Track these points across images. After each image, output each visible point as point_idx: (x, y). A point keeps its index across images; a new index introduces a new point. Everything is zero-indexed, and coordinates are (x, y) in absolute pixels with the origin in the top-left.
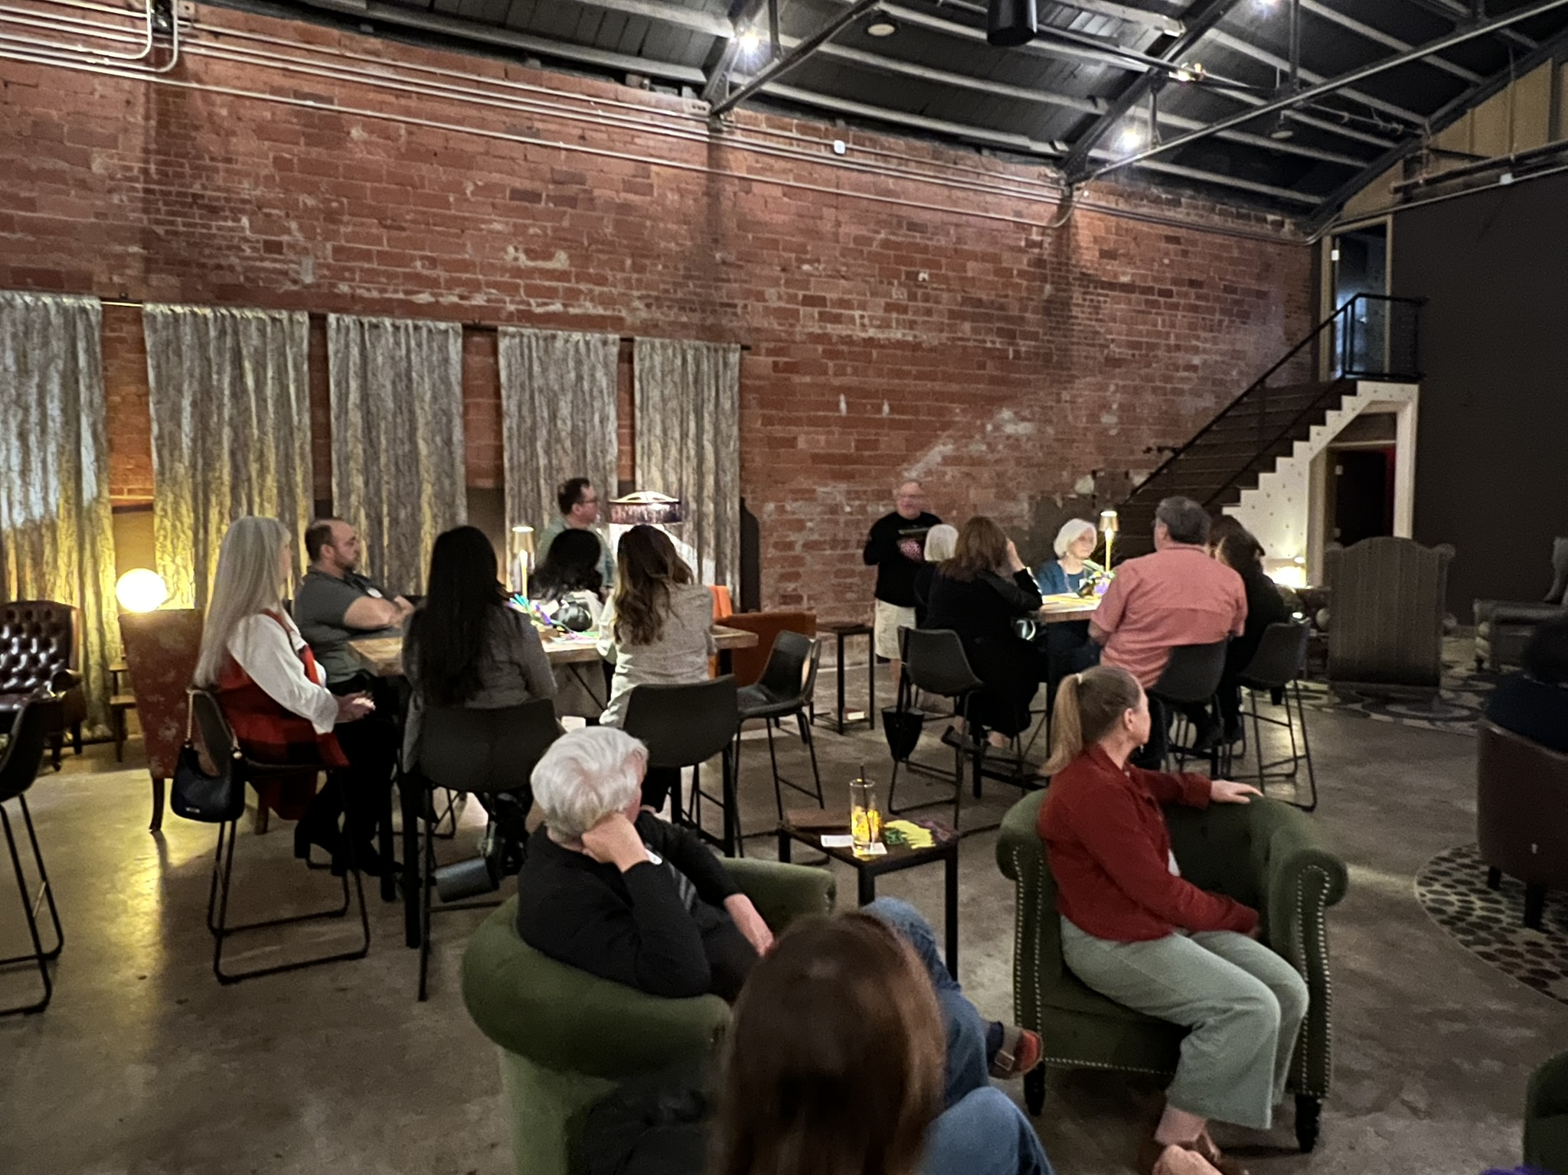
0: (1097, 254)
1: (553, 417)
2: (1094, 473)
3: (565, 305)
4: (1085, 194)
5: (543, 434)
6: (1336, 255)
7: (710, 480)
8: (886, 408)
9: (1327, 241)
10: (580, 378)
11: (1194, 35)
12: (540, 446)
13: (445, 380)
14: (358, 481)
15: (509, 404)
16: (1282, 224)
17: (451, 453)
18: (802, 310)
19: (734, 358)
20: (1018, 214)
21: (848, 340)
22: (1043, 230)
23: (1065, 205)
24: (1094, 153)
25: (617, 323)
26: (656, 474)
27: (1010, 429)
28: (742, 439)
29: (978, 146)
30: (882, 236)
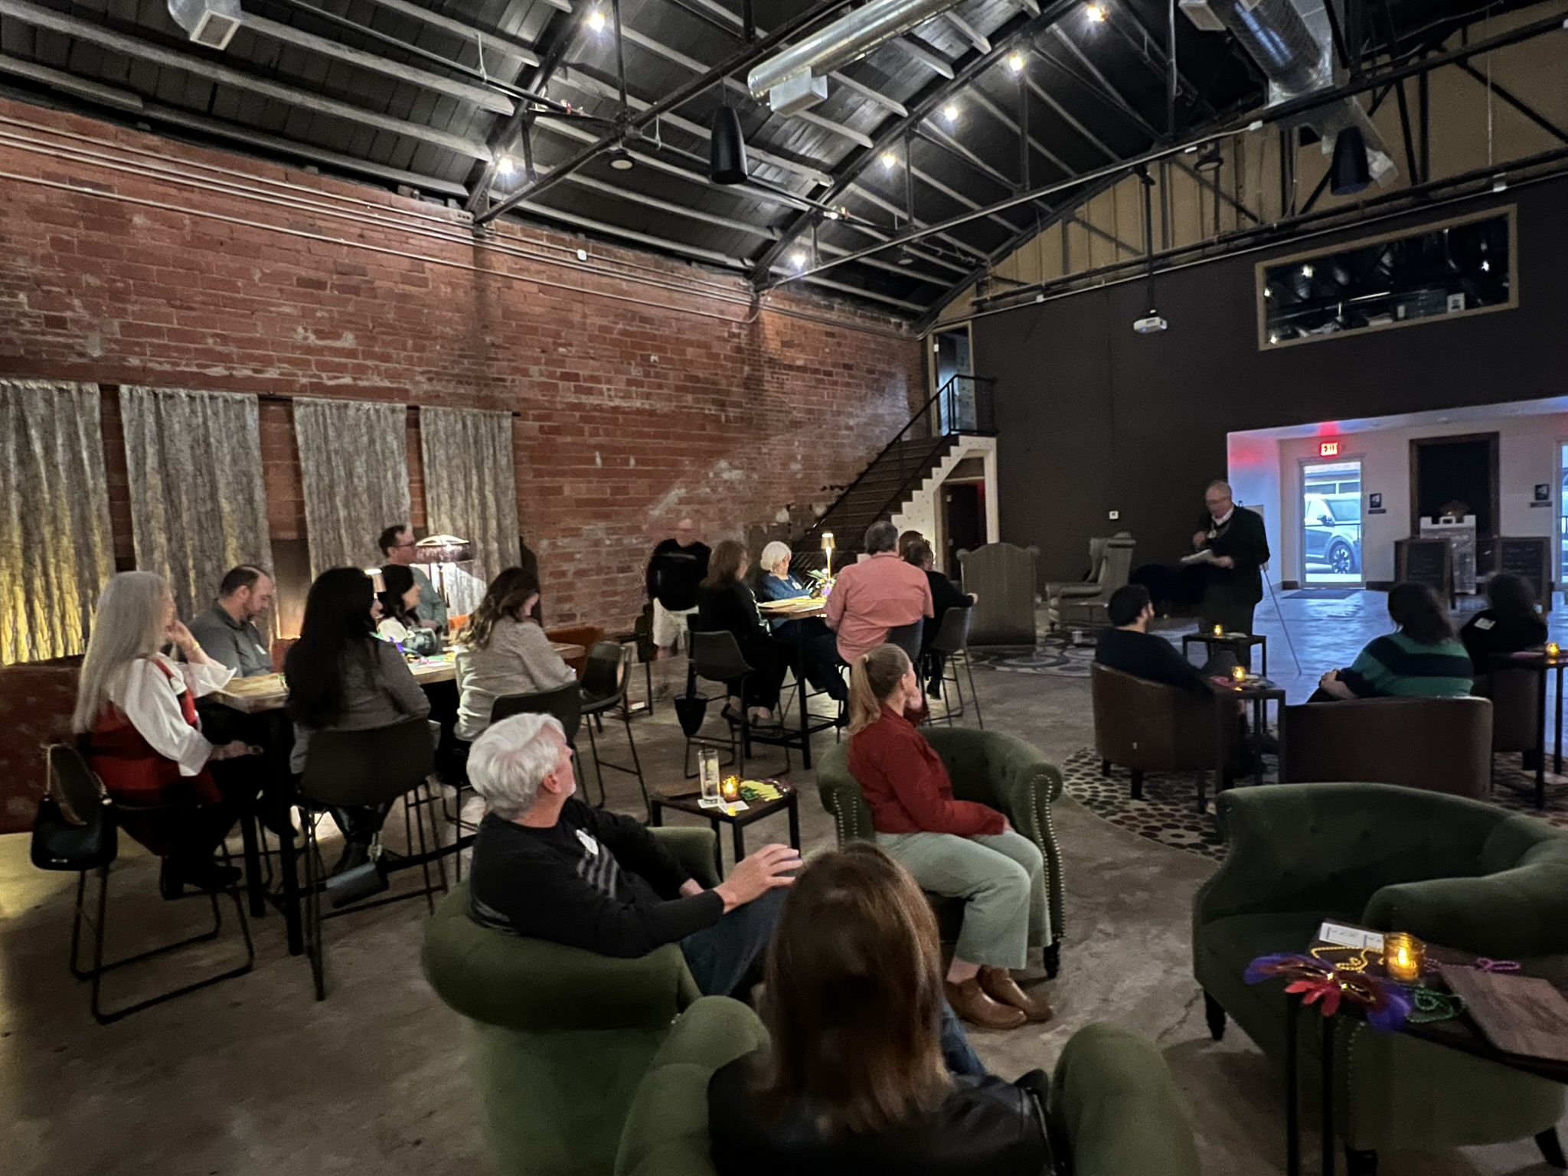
0: (780, 344)
1: (350, 475)
2: (788, 507)
3: (355, 379)
4: (768, 299)
5: (341, 489)
6: (936, 348)
7: (493, 524)
8: (632, 461)
9: (930, 338)
10: (372, 442)
11: (839, 187)
12: (339, 501)
13: (244, 444)
14: (161, 539)
15: (307, 464)
16: (900, 325)
17: (253, 509)
18: (561, 384)
19: (507, 423)
20: (722, 312)
21: (598, 408)
22: (740, 325)
23: (754, 308)
24: (773, 269)
25: (403, 394)
26: (445, 520)
27: (726, 476)
28: (517, 489)
29: (689, 259)
30: (620, 326)
